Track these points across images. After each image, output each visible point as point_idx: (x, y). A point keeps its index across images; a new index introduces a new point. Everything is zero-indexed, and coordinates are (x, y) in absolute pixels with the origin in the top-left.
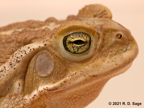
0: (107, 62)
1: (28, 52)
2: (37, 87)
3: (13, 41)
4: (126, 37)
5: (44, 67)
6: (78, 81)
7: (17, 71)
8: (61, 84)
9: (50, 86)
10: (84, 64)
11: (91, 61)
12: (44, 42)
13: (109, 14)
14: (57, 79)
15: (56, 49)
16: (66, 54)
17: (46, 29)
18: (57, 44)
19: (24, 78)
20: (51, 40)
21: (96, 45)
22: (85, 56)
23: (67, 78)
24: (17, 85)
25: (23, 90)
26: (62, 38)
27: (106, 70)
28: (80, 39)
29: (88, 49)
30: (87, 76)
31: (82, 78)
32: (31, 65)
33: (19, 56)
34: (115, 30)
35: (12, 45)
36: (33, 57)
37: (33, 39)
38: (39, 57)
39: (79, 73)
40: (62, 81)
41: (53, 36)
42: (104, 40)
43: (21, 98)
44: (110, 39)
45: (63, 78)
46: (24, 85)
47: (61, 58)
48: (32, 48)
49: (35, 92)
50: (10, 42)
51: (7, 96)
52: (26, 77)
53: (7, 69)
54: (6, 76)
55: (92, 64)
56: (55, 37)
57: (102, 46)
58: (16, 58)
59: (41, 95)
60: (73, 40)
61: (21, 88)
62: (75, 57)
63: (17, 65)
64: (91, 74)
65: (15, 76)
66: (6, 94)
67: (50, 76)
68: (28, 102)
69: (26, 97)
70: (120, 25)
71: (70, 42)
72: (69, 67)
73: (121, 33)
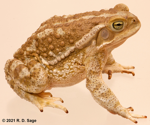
0: (129, 31)
1: (98, 29)
2: (102, 43)
3: (90, 23)
4: (136, 21)
5: (105, 35)
6: (118, 40)
7: (94, 37)
8: (112, 42)
9: (108, 43)
10: (121, 33)
11: (123, 32)
12: (104, 25)
13: (128, 8)
14: (110, 40)
15: (110, 27)
16: (114, 30)
17: (103, 17)
18: (110, 26)
19: (96, 39)
20: (107, 24)
21: (125, 25)
22: (121, 30)
23: (114, 39)
24: (94, 42)
25: (96, 44)
26: (112, 23)
27: (129, 35)
28: (119, 23)
29: (122, 27)
30: (122, 38)
31: (120, 39)
32: (100, 34)
33: (95, 30)
34: (132, 18)
35: (90, 24)
36: (100, 31)
37: (99, 22)
38: (103, 31)
39: (119, 37)
40: (112, 41)
41: (108, 22)
42: (128, 22)
43: (95, 47)
44: (130, 22)
45: (113, 39)
46: (96, 42)
47: (112, 31)
48: (100, 27)
49: (101, 45)
50: (89, 23)
51: (89, 47)
52: (98, 39)
53: (90, 36)
54: (89, 39)
55: (124, 33)
56: (109, 23)
57: (127, 25)
58: (93, 31)
59: (104, 47)
60: (116, 24)
61: (95, 43)
62: (117, 31)
63: (94, 35)
64: (124, 37)
65: (93, 39)
66: (89, 46)
67: (107, 39)
68: (98, 49)
69: (97, 47)
70: (133, 15)
71: (115, 25)
72: (115, 35)
73: (134, 19)
